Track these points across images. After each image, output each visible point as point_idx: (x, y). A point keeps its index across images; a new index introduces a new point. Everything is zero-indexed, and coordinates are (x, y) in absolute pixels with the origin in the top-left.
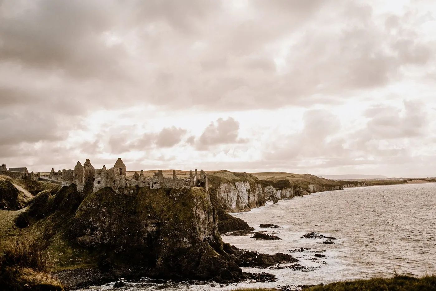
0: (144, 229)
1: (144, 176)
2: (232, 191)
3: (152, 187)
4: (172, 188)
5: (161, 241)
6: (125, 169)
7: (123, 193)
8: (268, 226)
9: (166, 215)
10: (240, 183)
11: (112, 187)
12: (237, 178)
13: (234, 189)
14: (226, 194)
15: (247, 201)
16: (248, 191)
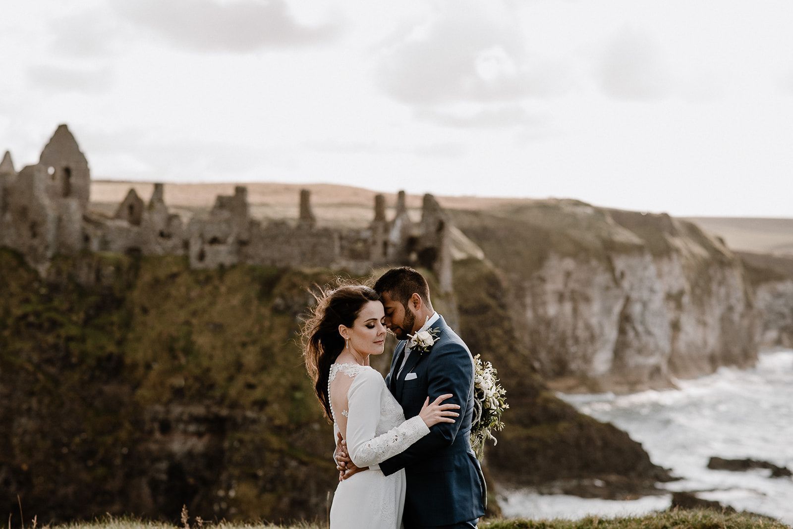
0: (156, 441)
1: (166, 208)
2: (595, 293)
3: (202, 256)
4: (285, 270)
5: (226, 498)
6: (85, 171)
7: (71, 277)
8: (743, 465)
9: (251, 386)
10: (634, 261)
11: (24, 249)
12: (624, 236)
13: (607, 288)
14: (568, 307)
15: (664, 344)
16: (674, 298)
